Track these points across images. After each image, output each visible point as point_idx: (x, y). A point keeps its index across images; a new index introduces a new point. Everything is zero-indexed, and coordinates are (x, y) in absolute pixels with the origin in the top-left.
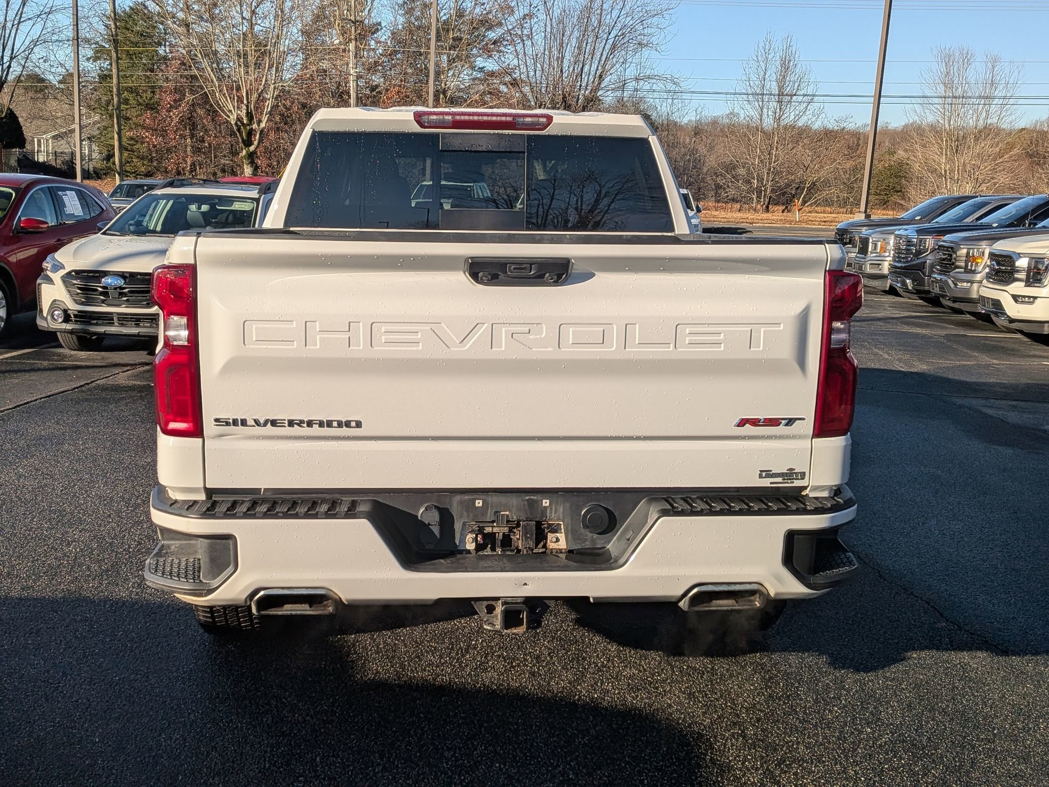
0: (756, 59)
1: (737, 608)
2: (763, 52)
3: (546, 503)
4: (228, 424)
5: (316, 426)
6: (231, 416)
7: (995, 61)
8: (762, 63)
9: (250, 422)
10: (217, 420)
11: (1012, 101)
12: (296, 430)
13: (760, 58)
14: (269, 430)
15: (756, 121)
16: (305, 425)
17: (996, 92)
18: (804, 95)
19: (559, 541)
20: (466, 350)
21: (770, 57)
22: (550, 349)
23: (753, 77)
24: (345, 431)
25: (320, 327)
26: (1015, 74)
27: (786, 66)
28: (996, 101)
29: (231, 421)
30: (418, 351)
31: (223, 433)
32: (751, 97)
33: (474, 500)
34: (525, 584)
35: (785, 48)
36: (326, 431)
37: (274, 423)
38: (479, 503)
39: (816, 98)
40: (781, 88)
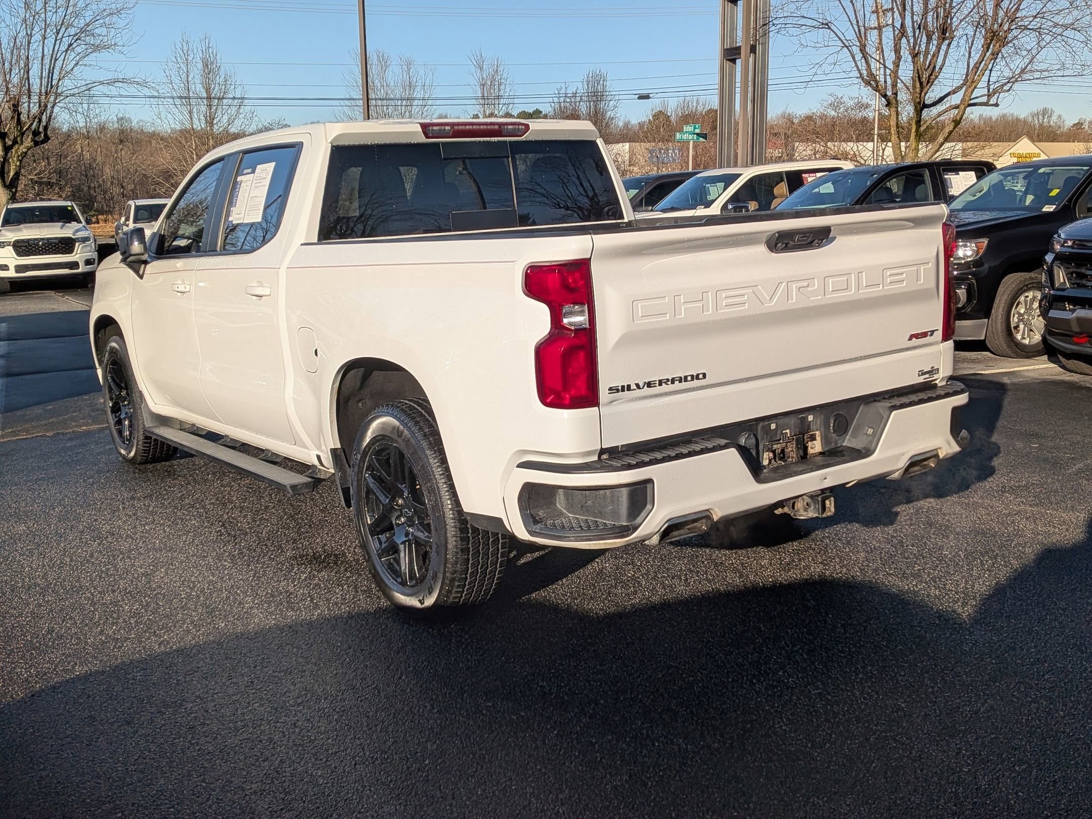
0: (175, 60)
1: (924, 471)
2: (181, 52)
3: (810, 418)
4: (618, 391)
5: (677, 382)
6: (619, 384)
7: (409, 64)
8: (182, 65)
9: (633, 387)
10: (610, 389)
11: (430, 102)
12: (665, 388)
13: (179, 60)
14: (647, 391)
15: (188, 126)
16: (669, 383)
17: (415, 93)
18: (234, 98)
19: (816, 447)
20: (772, 305)
21: (190, 58)
22: (820, 297)
23: (176, 80)
24: (696, 383)
25: (684, 299)
26: (430, 76)
27: (209, 68)
28: (416, 102)
29: (620, 388)
30: (745, 310)
31: (614, 399)
32: (178, 102)
33: (770, 424)
34: (825, 478)
35: (204, 49)
36: (684, 385)
37: (649, 385)
38: (773, 426)
39: (246, 101)
40: (208, 90)
